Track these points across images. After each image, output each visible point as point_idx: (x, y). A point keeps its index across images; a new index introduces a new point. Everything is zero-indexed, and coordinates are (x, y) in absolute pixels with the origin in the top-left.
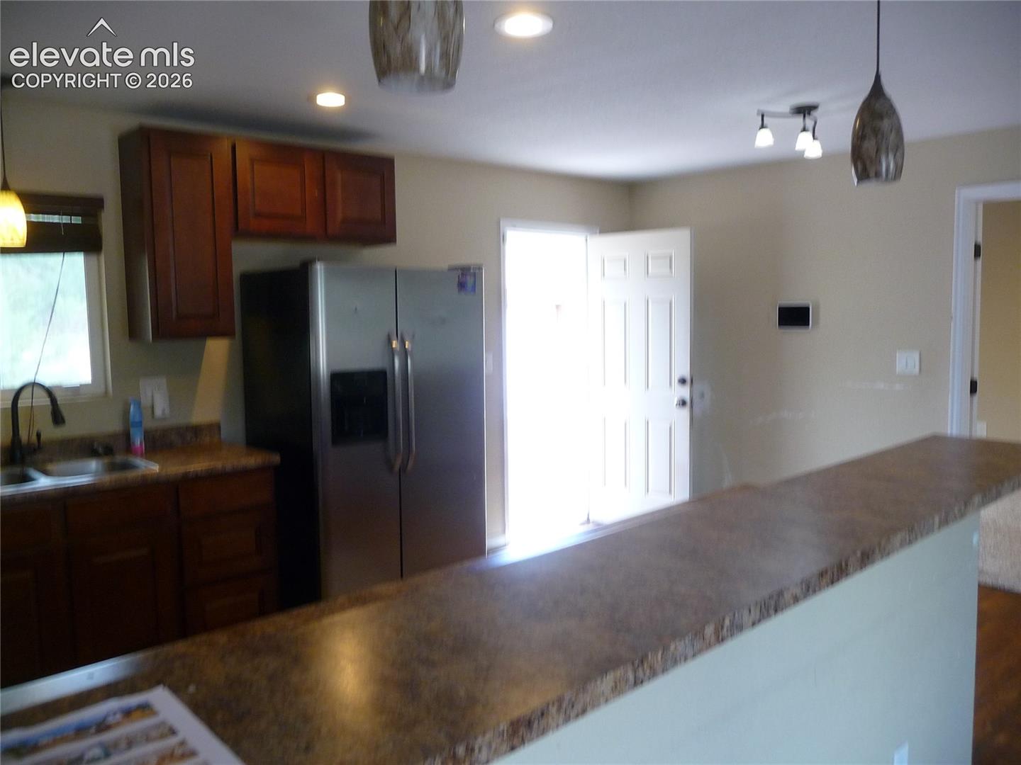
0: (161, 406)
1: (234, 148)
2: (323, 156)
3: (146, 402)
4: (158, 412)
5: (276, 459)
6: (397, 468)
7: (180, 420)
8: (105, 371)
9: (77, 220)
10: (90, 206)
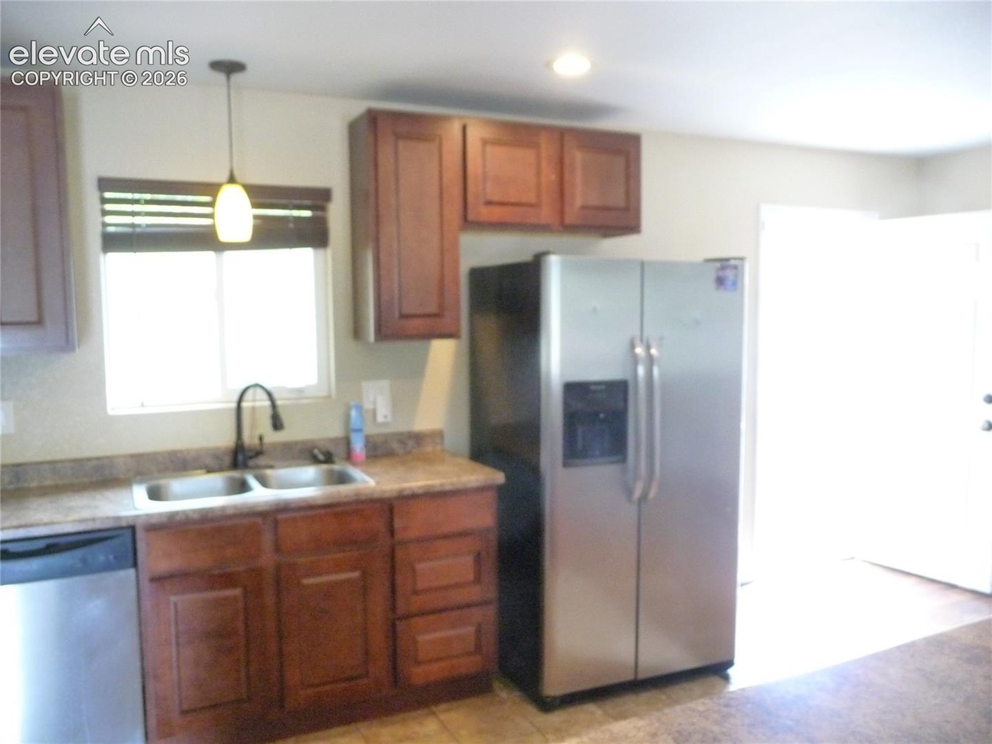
0: (383, 413)
1: (464, 129)
2: (561, 135)
3: (368, 406)
4: (380, 419)
5: (499, 477)
6: (637, 493)
7: (402, 427)
8: (329, 373)
9: (307, 213)
10: (318, 198)
